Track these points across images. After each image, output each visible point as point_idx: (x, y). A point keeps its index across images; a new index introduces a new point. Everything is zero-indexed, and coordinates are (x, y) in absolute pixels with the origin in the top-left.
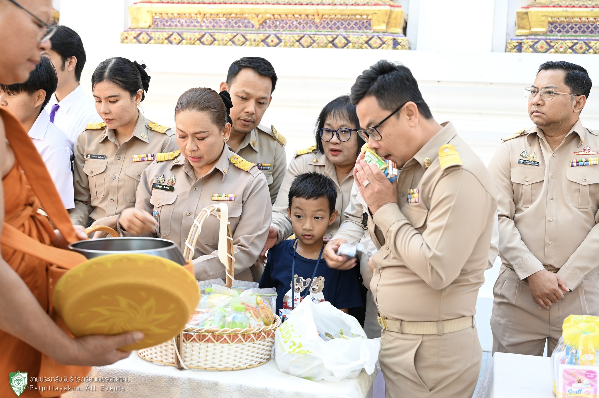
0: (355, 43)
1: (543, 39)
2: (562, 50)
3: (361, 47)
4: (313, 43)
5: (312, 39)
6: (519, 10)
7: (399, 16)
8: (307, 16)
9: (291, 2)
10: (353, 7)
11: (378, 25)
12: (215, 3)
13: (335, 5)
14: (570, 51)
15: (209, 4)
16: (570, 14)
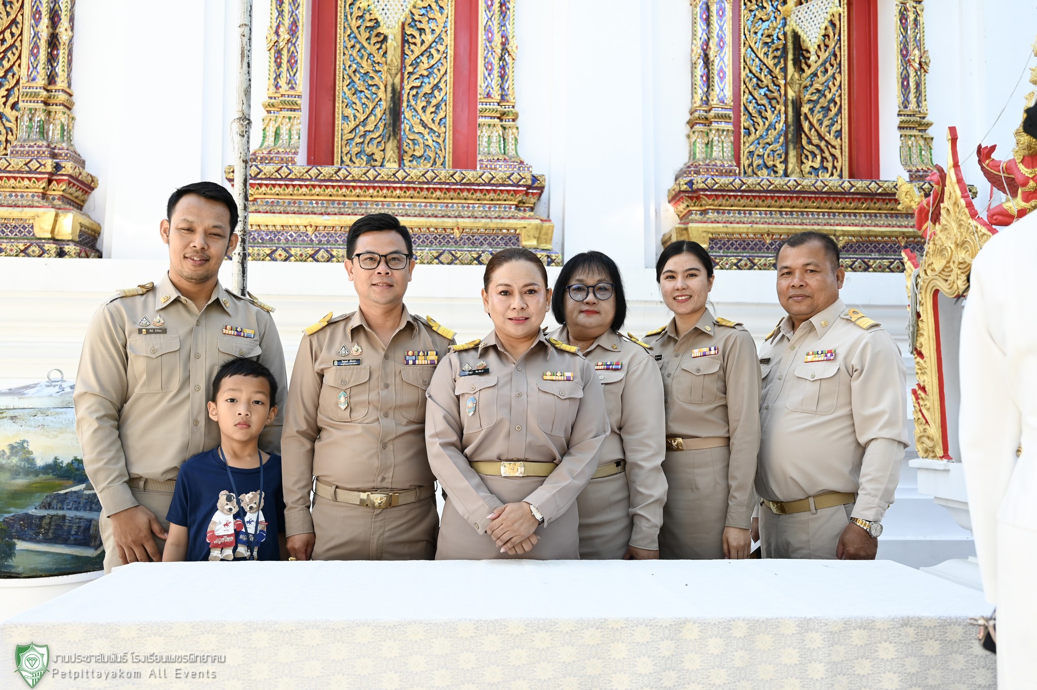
5: (453, 255)
6: (678, 226)
7: (550, 231)
8: (445, 229)
9: (422, 213)
10: (498, 220)
11: (528, 240)
12: (329, 214)
13: (476, 217)
14: (735, 267)
15: (322, 214)
16: (730, 230)
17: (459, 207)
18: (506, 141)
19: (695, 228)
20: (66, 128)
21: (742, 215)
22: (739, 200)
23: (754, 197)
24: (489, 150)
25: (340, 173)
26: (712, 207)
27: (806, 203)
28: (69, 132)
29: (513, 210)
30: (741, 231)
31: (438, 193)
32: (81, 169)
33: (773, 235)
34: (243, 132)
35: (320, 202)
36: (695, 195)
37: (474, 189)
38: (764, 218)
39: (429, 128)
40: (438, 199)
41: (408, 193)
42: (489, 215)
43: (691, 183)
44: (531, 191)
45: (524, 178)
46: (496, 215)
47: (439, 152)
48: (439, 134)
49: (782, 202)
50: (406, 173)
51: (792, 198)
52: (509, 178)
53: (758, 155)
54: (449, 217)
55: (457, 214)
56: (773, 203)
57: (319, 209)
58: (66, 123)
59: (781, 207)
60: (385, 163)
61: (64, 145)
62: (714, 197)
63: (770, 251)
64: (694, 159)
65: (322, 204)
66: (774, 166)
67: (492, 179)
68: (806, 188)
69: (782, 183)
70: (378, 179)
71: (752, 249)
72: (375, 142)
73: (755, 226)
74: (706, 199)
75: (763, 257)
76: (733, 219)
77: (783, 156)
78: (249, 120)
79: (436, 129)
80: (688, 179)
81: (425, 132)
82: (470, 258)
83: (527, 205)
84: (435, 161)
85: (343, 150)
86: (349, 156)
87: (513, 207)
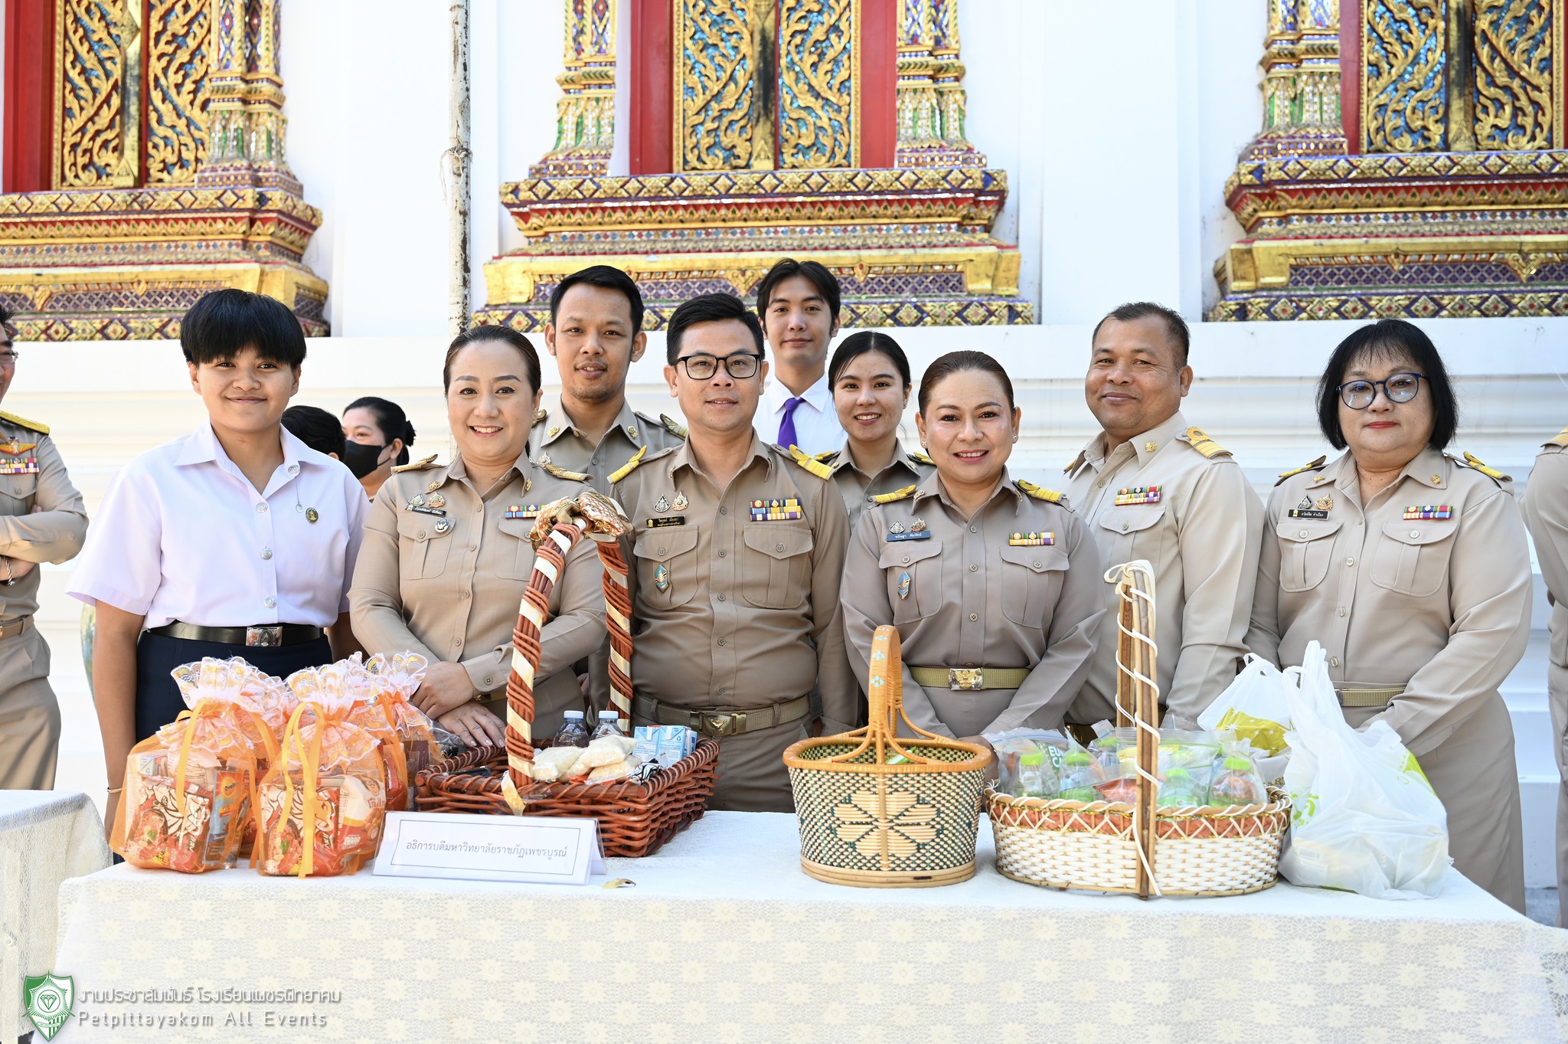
0: (938, 316)
1: (1286, 297)
2: (1321, 314)
3: (949, 324)
4: (856, 319)
5: (853, 311)
6: (1234, 246)
7: (1014, 265)
8: (840, 269)
9: (805, 244)
10: (926, 251)
11: (977, 281)
12: (657, 252)
13: (891, 247)
14: (1334, 315)
15: (646, 253)
16: (1328, 251)
17: (864, 231)
18: (945, 114)
19: (1265, 249)
20: (274, 137)
21: (1353, 222)
22: (1347, 197)
23: (1374, 190)
24: (915, 133)
25: (673, 185)
26: (1297, 211)
27: (1470, 195)
28: (279, 143)
29: (953, 231)
30: (1348, 250)
31: (830, 210)
32: (295, 199)
33: (1406, 256)
34: (458, 169)
35: (644, 233)
36: (1267, 191)
37: (888, 200)
38: (1392, 225)
39: (823, 98)
40: (831, 219)
41: (782, 213)
42: (913, 241)
43: (1258, 171)
44: (982, 198)
45: (970, 178)
46: (925, 242)
47: (839, 137)
48: (840, 107)
49: (1426, 194)
50: (778, 179)
51: (1443, 188)
52: (944, 178)
53: (1395, 111)
54: (848, 248)
55: (860, 243)
56: (1409, 198)
57: (643, 245)
58: (273, 130)
59: (1424, 205)
60: (752, 161)
61: (272, 164)
62: (1301, 194)
63: (1400, 284)
64: (1270, 127)
65: (649, 235)
66: (1425, 128)
67: (916, 182)
68: (1470, 170)
69: (1424, 163)
70: (732, 192)
71: (1368, 281)
72: (737, 127)
73: (1373, 241)
74: (1287, 197)
75: (1386, 295)
76: (1335, 230)
77: (1441, 110)
78: (467, 150)
79: (834, 100)
80: (1257, 163)
81: (816, 105)
82: (880, 314)
83: (977, 222)
84: (833, 152)
85: (687, 143)
86: (696, 151)
87: (953, 226)
